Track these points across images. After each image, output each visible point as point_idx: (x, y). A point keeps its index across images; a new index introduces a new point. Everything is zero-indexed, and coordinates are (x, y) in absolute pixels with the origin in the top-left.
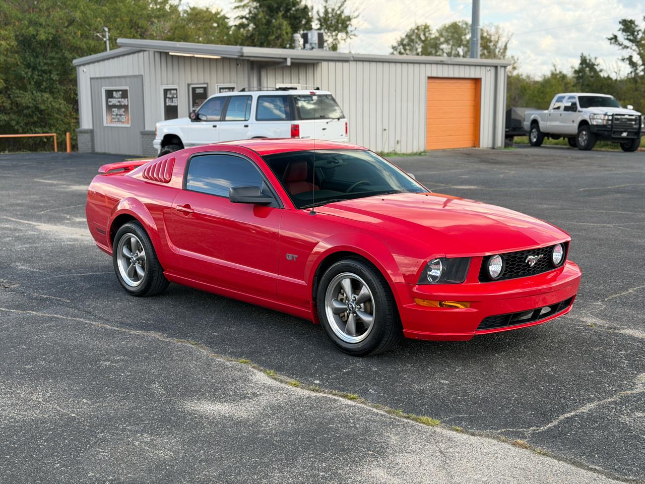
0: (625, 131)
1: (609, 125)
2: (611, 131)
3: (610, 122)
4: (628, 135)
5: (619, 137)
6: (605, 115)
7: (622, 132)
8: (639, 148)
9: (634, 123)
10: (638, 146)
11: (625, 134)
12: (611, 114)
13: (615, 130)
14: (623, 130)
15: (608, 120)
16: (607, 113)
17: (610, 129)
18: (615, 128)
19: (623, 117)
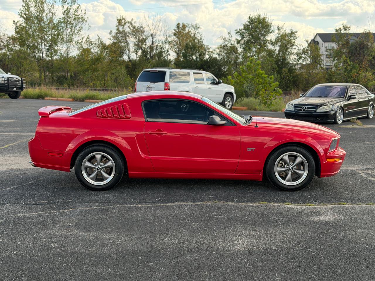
0: (15, 87)
1: (6, 84)
2: (8, 87)
3: (6, 82)
4: (16, 89)
5: (12, 90)
6: (3, 77)
7: (13, 88)
8: (20, 97)
9: (18, 82)
10: (20, 96)
11: (15, 89)
12: (7, 77)
13: (10, 86)
14: (14, 86)
15: (5, 81)
16: (4, 76)
17: (7, 86)
18: (11, 85)
19: (12, 79)
